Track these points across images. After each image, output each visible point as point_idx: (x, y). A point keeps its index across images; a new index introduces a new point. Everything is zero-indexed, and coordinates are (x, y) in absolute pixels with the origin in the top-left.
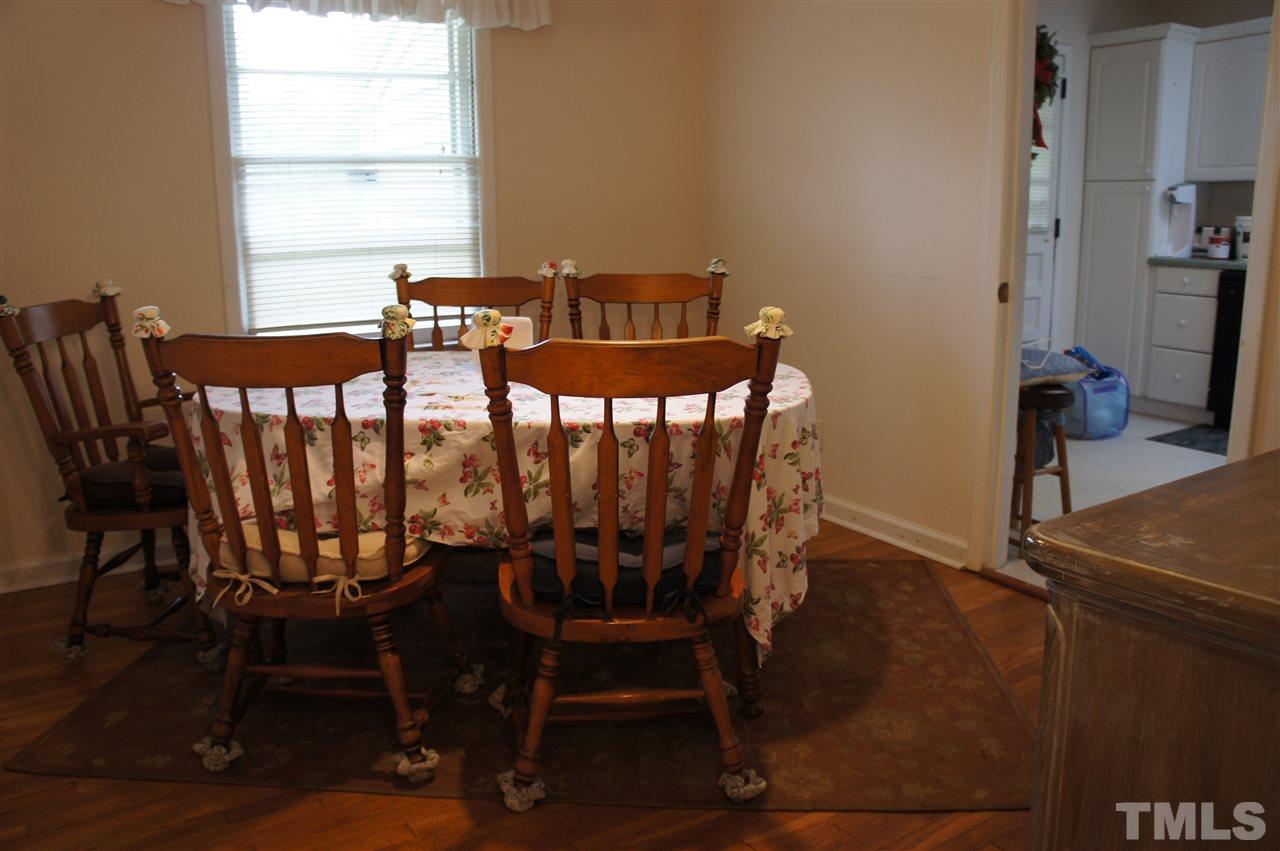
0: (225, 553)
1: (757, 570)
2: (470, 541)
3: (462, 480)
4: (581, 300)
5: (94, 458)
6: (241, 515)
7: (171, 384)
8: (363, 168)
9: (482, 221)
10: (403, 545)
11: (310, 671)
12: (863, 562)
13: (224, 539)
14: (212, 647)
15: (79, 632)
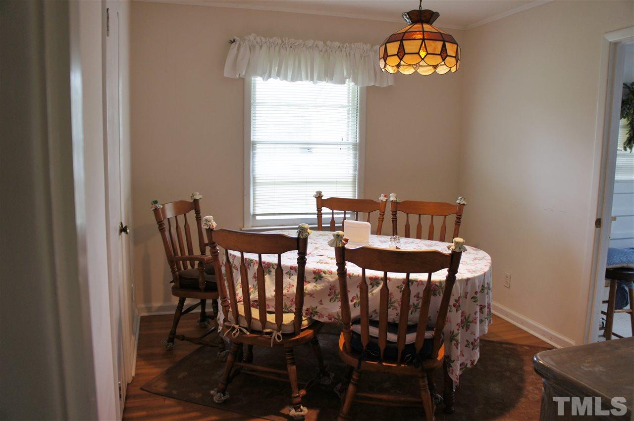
0: (230, 315)
1: (454, 347)
2: (330, 321)
3: (329, 295)
4: (398, 212)
5: (185, 267)
6: (238, 300)
7: (215, 247)
8: (307, 146)
9: (358, 171)
10: (301, 321)
11: (259, 368)
12: (522, 346)
13: (230, 310)
14: (223, 351)
15: (173, 337)
